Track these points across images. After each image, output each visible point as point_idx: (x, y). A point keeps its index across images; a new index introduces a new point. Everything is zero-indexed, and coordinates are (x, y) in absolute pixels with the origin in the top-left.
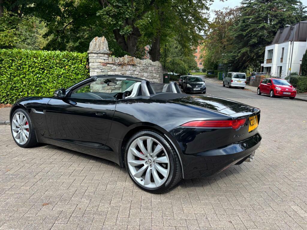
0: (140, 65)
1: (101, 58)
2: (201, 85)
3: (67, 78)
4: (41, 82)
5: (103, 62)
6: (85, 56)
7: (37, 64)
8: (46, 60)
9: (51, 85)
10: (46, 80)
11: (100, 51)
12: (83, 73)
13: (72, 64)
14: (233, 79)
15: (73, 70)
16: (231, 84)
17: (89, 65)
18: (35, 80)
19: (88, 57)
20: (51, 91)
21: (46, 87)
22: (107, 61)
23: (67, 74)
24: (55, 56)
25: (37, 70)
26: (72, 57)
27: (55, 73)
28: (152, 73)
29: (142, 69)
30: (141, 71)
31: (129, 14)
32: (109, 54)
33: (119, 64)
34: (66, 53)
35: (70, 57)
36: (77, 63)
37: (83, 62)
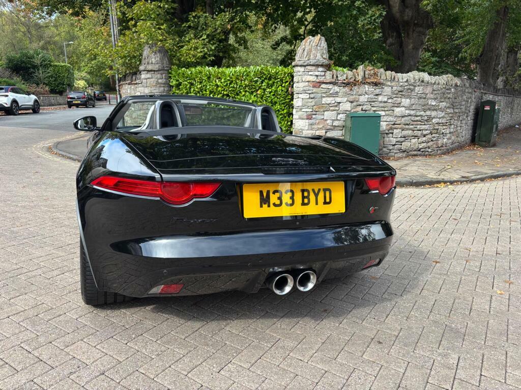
1: (310, 73)
5: (314, 80)
6: (289, 72)
7: (219, 89)
8: (232, 82)
12: (282, 101)
13: (268, 87)
15: (269, 97)
17: (294, 87)
19: (293, 73)
22: (322, 79)
23: (259, 104)
24: (244, 74)
26: (268, 75)
29: (396, 92)
30: (395, 96)
32: (327, 65)
33: (343, 83)
34: (260, 69)
35: (265, 74)
36: (275, 84)
37: (285, 82)
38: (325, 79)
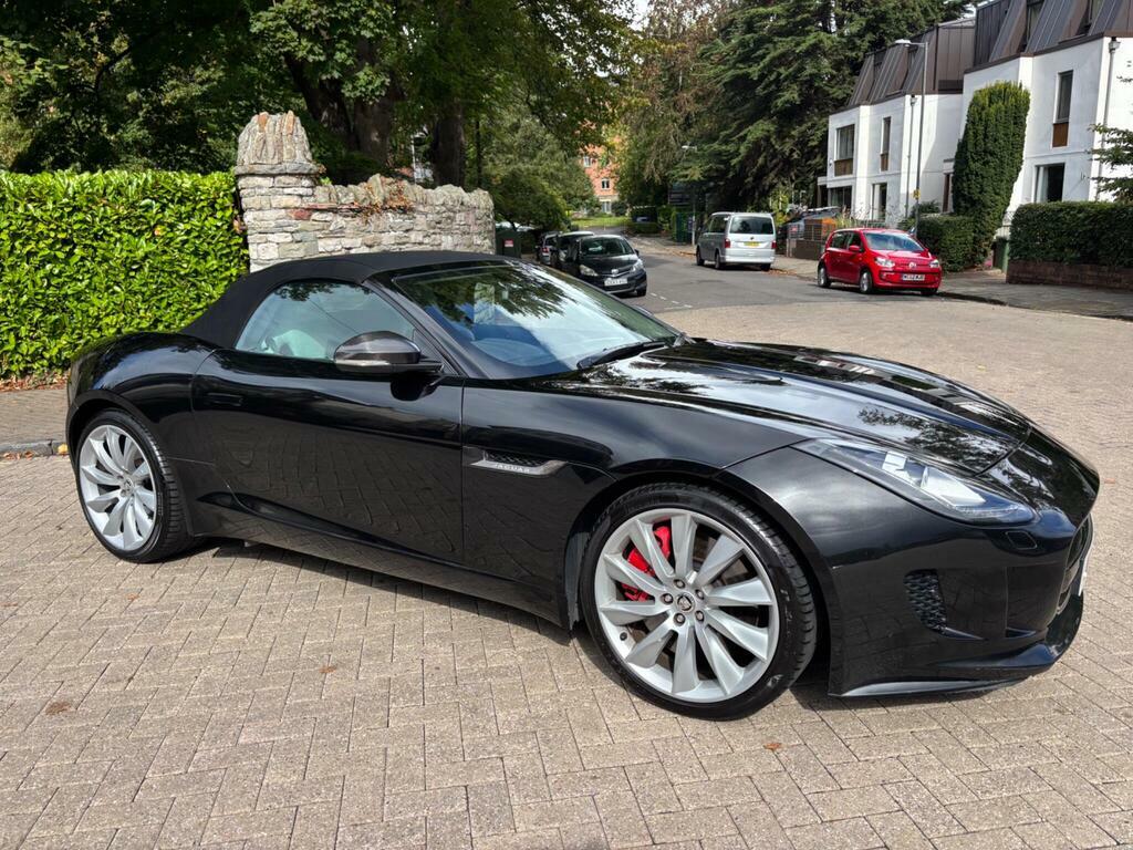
0: (427, 209)
1: (286, 191)
2: (628, 267)
3: (163, 271)
4: (63, 292)
5: (297, 205)
6: (225, 186)
7: (41, 227)
8: (76, 209)
9: (104, 303)
10: (82, 285)
11: (282, 166)
12: (222, 249)
13: (180, 219)
14: (731, 237)
15: (186, 242)
16: (724, 254)
17: (245, 220)
18: (41, 287)
19: (238, 190)
20: (107, 324)
21: (87, 311)
22: (310, 202)
24: (108, 191)
25: (42, 249)
26: (174, 194)
27: (117, 255)
28: (468, 233)
29: (433, 224)
30: (432, 231)
31: (371, 25)
32: (315, 174)
33: (353, 210)
34: (150, 178)
35: (168, 192)
36: (197, 213)
37: (221, 209)
38: (315, 201)
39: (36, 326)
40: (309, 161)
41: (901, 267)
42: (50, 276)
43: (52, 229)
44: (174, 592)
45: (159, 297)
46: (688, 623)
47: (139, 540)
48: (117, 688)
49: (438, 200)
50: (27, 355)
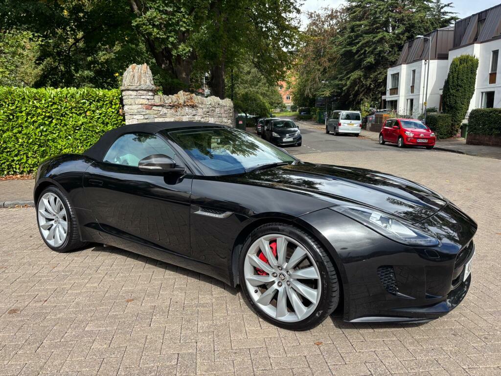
0: (203, 106)
1: (142, 97)
2: (293, 133)
3: (89, 130)
4: (47, 138)
5: (146, 103)
6: (117, 95)
7: (39, 111)
8: (54, 103)
9: (64, 143)
10: (55, 136)
11: (141, 87)
12: (114, 121)
13: (97, 108)
14: (341, 121)
15: (99, 118)
16: (338, 129)
17: (125, 109)
18: (38, 136)
19: (122, 97)
21: (57, 146)
22: (152, 102)
23: (90, 125)
24: (68, 96)
25: (39, 120)
26: (95, 98)
27: (70, 123)
28: (221, 117)
29: (206, 113)
30: (205, 116)
31: (185, 25)
32: (155, 90)
33: (170, 106)
34: (85, 91)
35: (93, 97)
36: (104, 106)
37: (115, 105)
38: (154, 102)
39: (35, 152)
40: (152, 84)
41: (417, 136)
42: (42, 131)
43: (44, 112)
44: (72, 265)
45: (87, 141)
46: (283, 286)
47: (60, 242)
48: (39, 304)
49: (208, 102)
50: (31, 164)
